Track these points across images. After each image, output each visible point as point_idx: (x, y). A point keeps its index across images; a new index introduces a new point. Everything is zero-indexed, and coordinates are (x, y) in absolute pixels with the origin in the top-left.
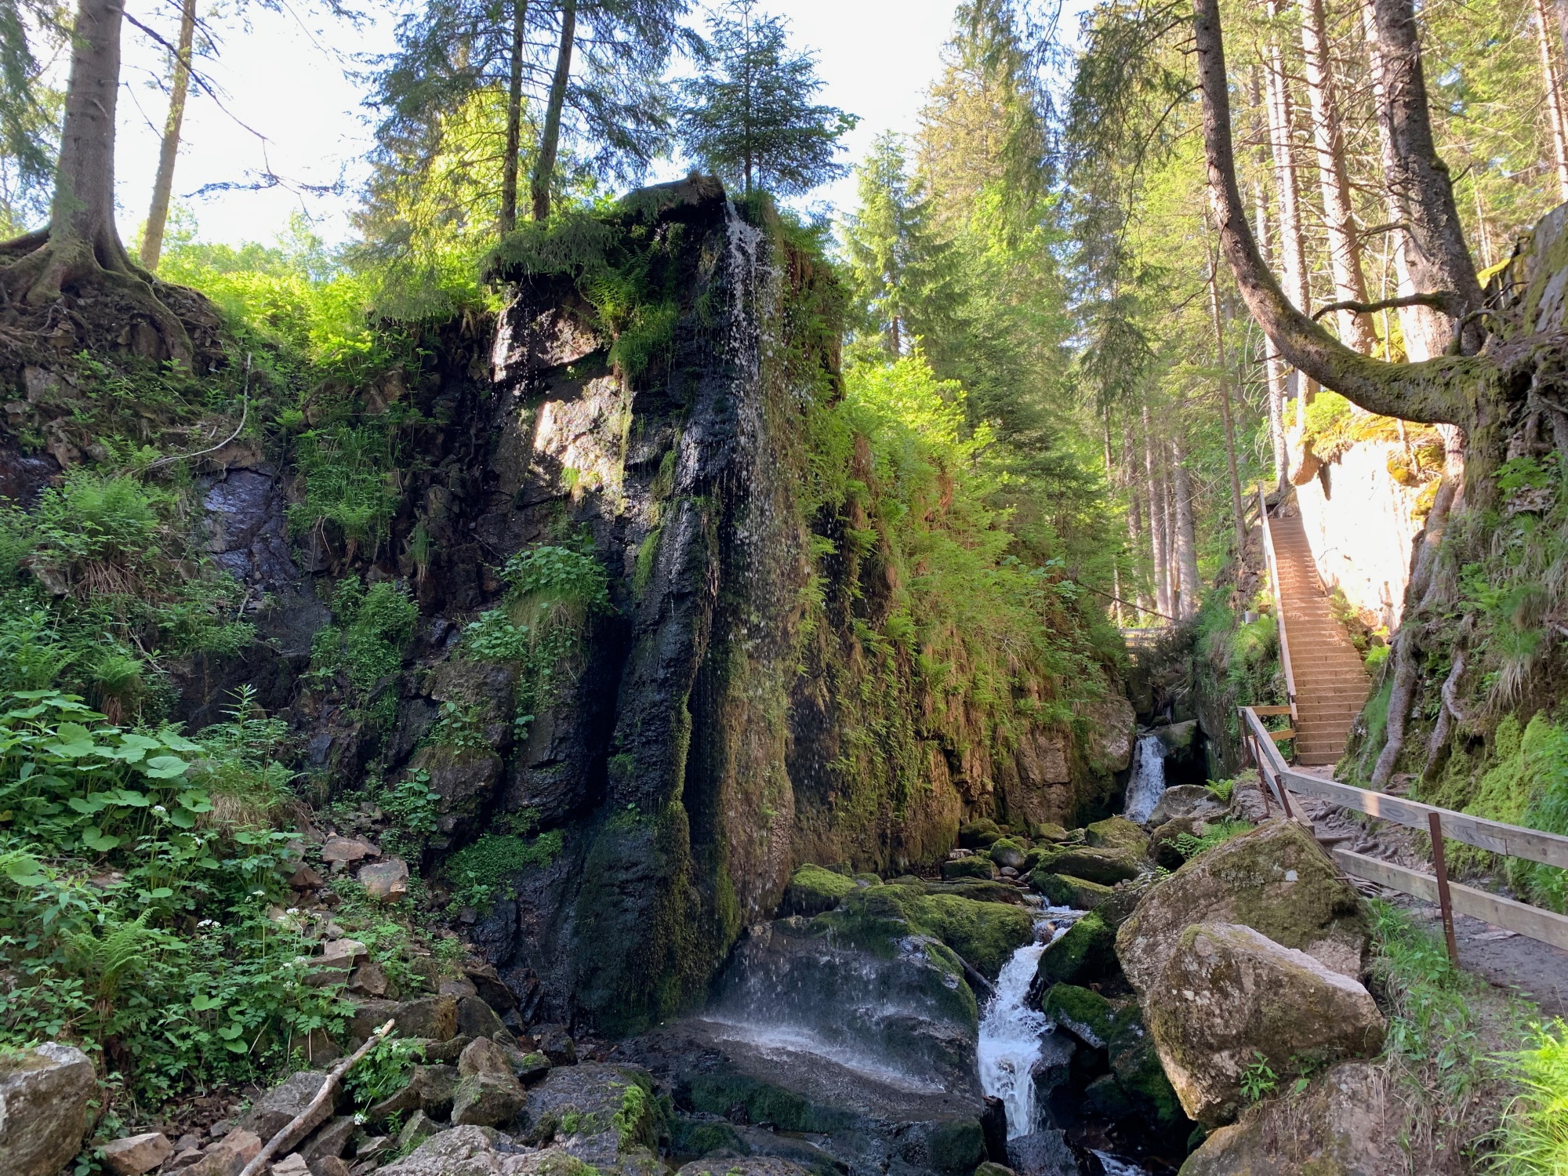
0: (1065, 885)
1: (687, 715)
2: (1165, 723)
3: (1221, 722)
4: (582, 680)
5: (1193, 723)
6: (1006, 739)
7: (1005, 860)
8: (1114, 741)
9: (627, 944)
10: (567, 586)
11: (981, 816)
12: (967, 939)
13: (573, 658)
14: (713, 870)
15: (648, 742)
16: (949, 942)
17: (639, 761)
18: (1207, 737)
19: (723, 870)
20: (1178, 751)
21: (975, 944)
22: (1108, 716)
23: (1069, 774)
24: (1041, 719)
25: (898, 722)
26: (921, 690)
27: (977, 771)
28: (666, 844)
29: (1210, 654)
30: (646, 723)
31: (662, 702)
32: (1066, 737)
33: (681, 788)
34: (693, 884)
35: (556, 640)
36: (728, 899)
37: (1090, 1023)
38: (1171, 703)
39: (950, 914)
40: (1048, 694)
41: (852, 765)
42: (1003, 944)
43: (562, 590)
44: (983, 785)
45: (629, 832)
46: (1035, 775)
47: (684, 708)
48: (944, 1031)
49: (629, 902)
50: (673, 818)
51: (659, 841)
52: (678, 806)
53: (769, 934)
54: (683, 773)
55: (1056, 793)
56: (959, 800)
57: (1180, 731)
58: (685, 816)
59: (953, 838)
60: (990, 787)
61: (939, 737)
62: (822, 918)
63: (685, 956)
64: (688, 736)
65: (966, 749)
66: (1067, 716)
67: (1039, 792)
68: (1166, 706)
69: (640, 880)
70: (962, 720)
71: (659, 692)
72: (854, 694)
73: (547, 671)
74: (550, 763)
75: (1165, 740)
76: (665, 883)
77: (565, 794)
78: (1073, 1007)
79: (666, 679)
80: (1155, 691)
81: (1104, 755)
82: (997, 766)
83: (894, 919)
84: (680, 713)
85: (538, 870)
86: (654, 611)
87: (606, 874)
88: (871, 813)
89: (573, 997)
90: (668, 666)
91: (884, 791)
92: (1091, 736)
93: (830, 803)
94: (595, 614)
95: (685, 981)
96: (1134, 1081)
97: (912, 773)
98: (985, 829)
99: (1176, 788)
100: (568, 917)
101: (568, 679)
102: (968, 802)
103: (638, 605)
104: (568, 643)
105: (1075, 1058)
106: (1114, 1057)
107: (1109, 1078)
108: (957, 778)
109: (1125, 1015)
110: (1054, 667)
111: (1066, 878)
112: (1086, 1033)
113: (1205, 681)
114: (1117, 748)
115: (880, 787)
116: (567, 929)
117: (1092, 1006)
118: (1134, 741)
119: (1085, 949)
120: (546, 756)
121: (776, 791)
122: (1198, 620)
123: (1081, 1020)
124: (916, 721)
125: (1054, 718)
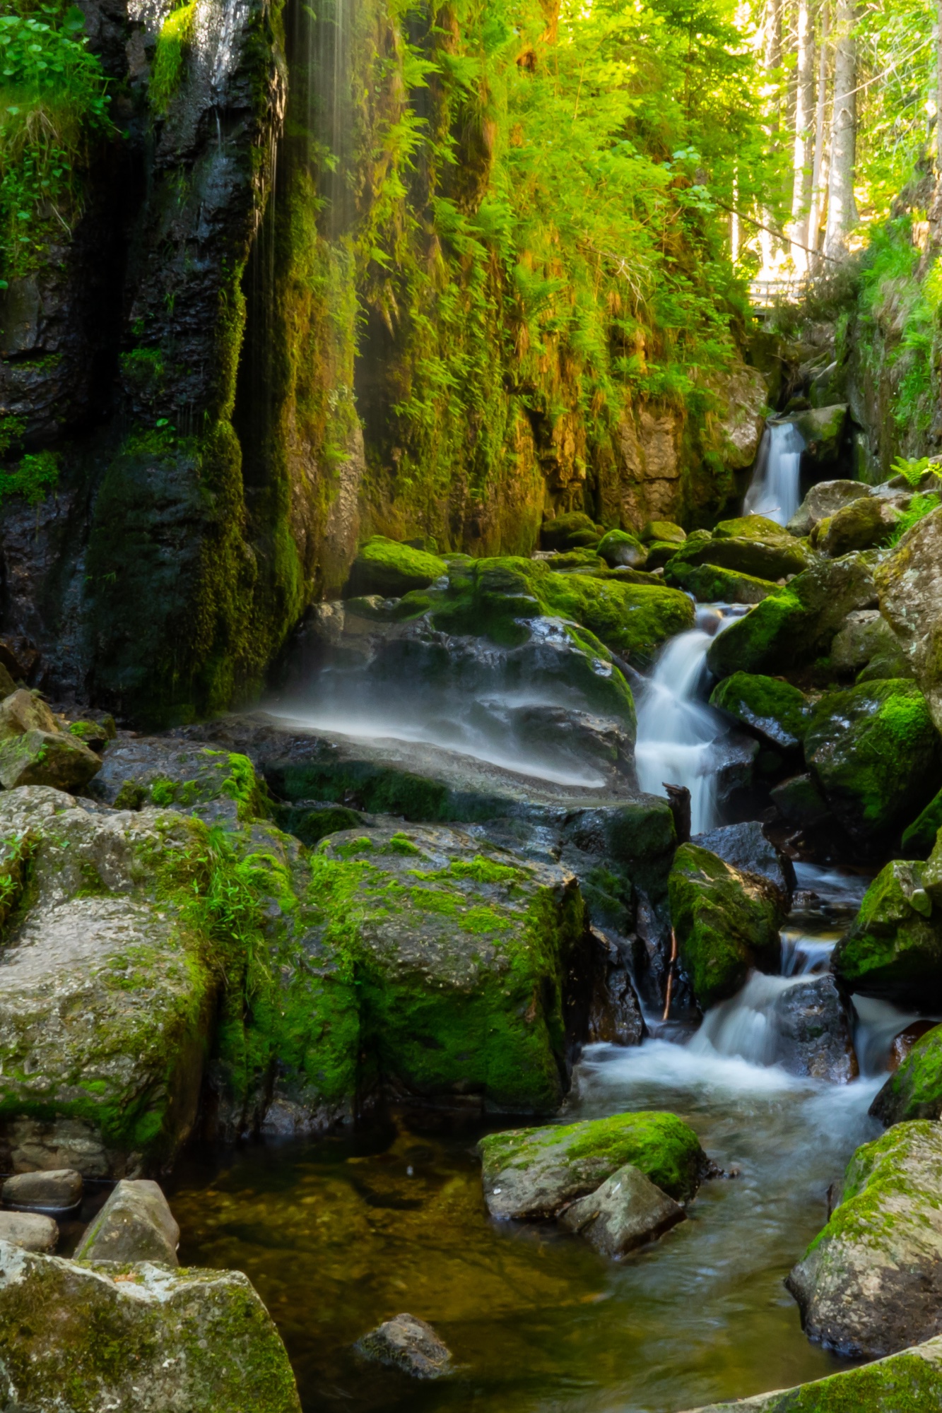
0: (719, 577)
1: (241, 299)
2: (803, 407)
3: (884, 407)
4: (76, 233)
5: (842, 408)
6: (605, 409)
7: (618, 558)
8: (739, 426)
9: (167, 607)
10: (50, 83)
11: (567, 510)
12: (612, 625)
13: (62, 199)
14: (273, 523)
15: (184, 333)
16: (587, 625)
17: (172, 359)
18: (859, 428)
19: (285, 523)
20: (820, 444)
21: (624, 630)
22: (732, 391)
23: (678, 467)
24: (647, 389)
25: (484, 360)
26: (514, 318)
27: (570, 446)
28: (214, 476)
29: (877, 309)
30: (183, 304)
31: (207, 273)
32: (678, 416)
33: (230, 404)
34: (247, 539)
35: (34, 168)
36: (291, 564)
37: (778, 717)
38: (805, 385)
39: (589, 595)
40: (657, 353)
41: (426, 411)
42: (660, 631)
43: (43, 88)
44: (576, 469)
45: (159, 459)
46: (634, 465)
47: (238, 288)
48: (598, 723)
49: (166, 553)
50: (223, 443)
51: (204, 474)
52: (225, 427)
53: (341, 615)
54: (233, 382)
55: (659, 492)
56: (543, 486)
57: (824, 417)
58: (236, 442)
59: (534, 537)
60: (583, 473)
61: (529, 390)
62: (413, 597)
63: (239, 632)
64: (241, 326)
65: (559, 411)
66: (683, 384)
67: (638, 489)
68: (797, 389)
69: (181, 523)
70: (555, 372)
71: (201, 258)
72: (432, 312)
73: (24, 215)
74: (35, 354)
75: (805, 430)
76: (215, 531)
77: (60, 400)
78: (757, 700)
79: (211, 240)
80: (785, 367)
81: (724, 445)
82: (592, 446)
83: (520, 596)
84: (231, 292)
85: (26, 506)
86: (188, 133)
87: (131, 515)
88: (443, 486)
89: (90, 676)
90: (214, 220)
91: (459, 457)
92: (709, 417)
93: (393, 464)
94: (92, 132)
95: (239, 663)
96: (839, 774)
97: (495, 436)
98: (578, 525)
99: (828, 484)
100: (74, 572)
101: (58, 229)
102: (555, 490)
103: (160, 126)
104: (57, 173)
105: (758, 757)
106: (812, 752)
107: (802, 778)
108: (545, 454)
109: (825, 706)
110: (668, 315)
111: (720, 569)
112: (772, 729)
113: (865, 349)
114: (741, 435)
115: (455, 451)
116: (76, 587)
117: (781, 699)
118: (763, 428)
119: (774, 631)
120: (27, 343)
121: (345, 427)
122: (866, 260)
123: (766, 715)
124: (506, 362)
125: (666, 388)
